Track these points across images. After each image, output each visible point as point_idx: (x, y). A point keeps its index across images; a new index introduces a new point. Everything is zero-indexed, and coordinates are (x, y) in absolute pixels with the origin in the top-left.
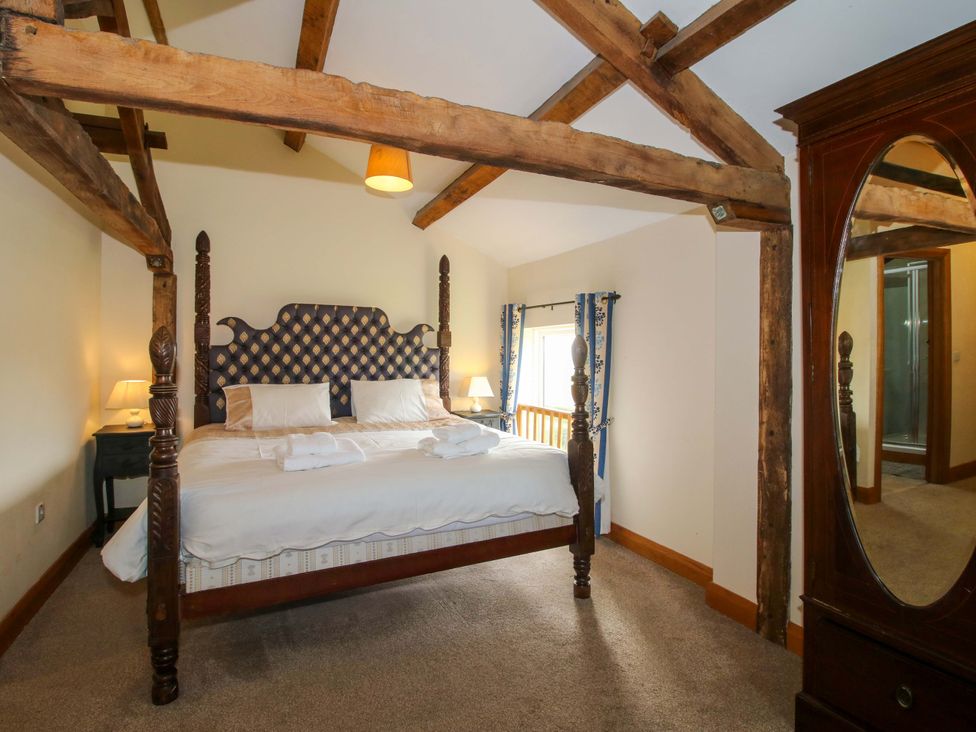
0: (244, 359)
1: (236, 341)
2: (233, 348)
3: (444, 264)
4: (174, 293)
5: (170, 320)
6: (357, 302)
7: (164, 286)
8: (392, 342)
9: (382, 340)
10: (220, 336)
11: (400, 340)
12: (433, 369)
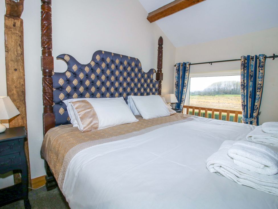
0: (75, 82)
1: (69, 70)
2: (69, 75)
3: (161, 40)
4: (22, 32)
5: (19, 52)
7: (14, 25)
8: (143, 76)
9: (140, 75)
10: (60, 67)
11: (146, 76)
12: (156, 90)
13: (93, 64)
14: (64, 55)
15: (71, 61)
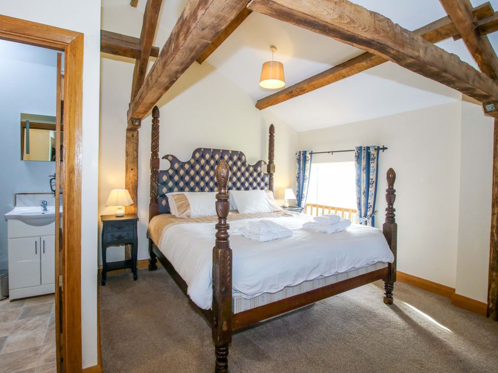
0: (176, 178)
1: (172, 168)
2: (171, 172)
3: (272, 129)
4: (138, 140)
5: (135, 156)
6: (231, 148)
7: (133, 136)
8: (247, 170)
9: (243, 169)
10: (164, 165)
11: (251, 169)
12: (266, 185)
13: (193, 161)
14: (168, 155)
15: (174, 160)
